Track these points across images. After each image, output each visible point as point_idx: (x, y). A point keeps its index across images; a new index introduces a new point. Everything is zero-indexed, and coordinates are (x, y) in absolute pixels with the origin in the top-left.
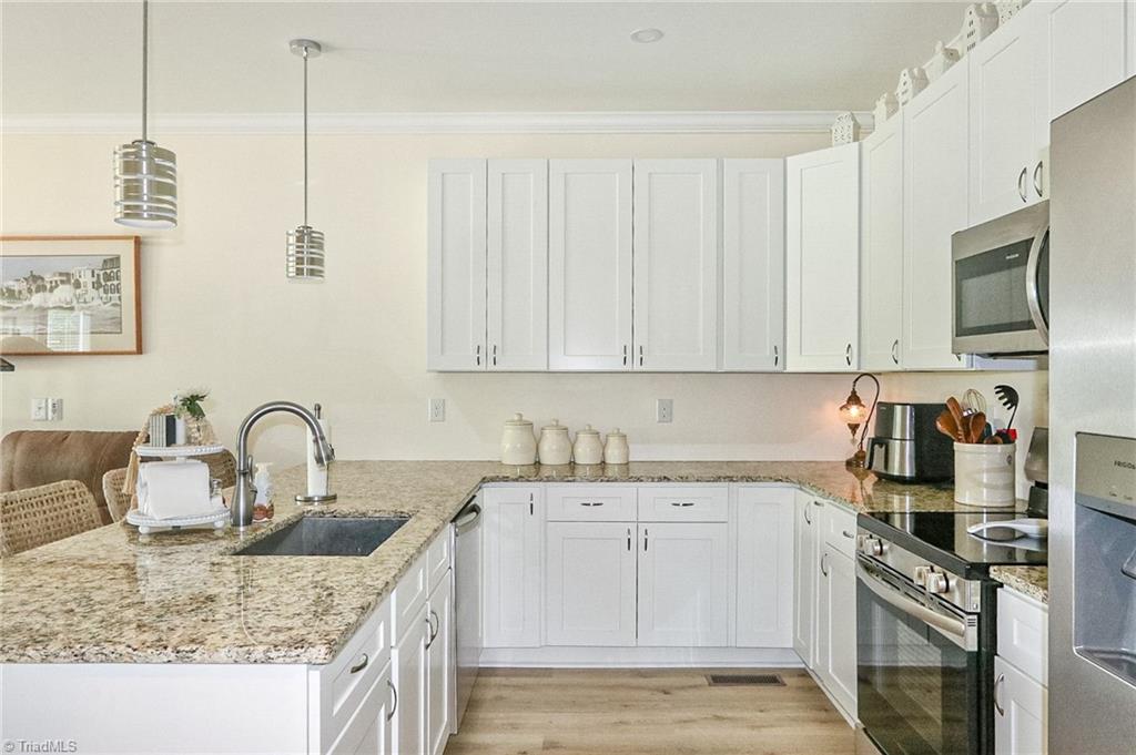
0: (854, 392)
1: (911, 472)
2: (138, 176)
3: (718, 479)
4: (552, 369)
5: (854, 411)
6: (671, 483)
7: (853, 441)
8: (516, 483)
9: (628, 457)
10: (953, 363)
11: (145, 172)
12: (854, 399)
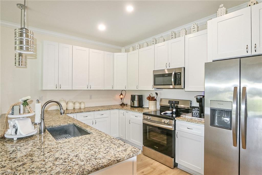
0: (121, 93)
1: (137, 105)
2: (22, 38)
3: (108, 109)
4: (73, 89)
5: (122, 96)
6: (100, 111)
7: (121, 101)
8: (71, 114)
9: (85, 107)
10: (152, 89)
11: (24, 37)
12: (121, 94)
